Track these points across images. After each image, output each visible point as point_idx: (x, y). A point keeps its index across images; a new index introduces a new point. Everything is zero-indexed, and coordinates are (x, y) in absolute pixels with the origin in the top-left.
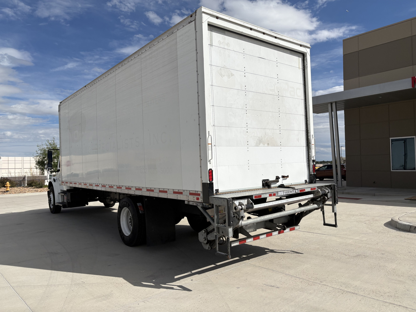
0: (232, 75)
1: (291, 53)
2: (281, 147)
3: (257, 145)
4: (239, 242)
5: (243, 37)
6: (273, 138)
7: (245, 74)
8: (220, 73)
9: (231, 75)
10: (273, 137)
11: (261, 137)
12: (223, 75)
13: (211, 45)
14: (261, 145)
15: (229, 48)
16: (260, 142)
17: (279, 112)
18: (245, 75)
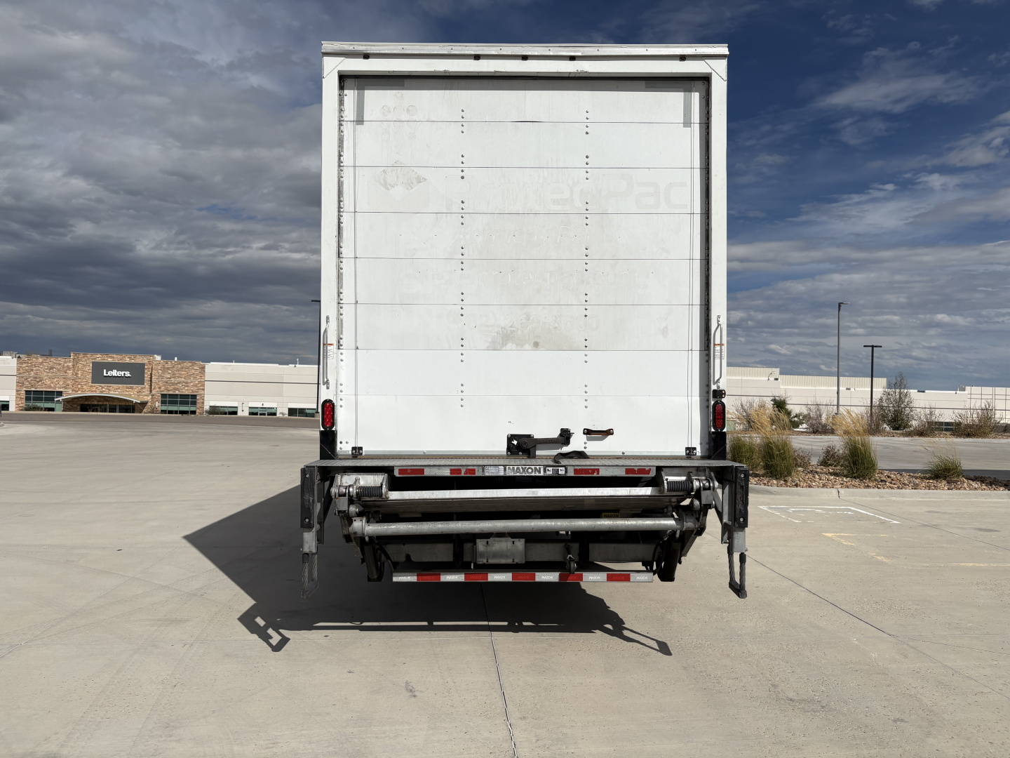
0: (420, 180)
1: (652, 87)
2: (586, 353)
3: (494, 347)
4: (417, 576)
5: (462, 82)
6: (555, 328)
7: (462, 171)
8: (382, 181)
9: (415, 181)
10: (556, 325)
11: (511, 327)
12: (390, 185)
13: (360, 121)
14: (510, 345)
15: (414, 118)
16: (504, 339)
17: (586, 258)
18: (462, 174)
